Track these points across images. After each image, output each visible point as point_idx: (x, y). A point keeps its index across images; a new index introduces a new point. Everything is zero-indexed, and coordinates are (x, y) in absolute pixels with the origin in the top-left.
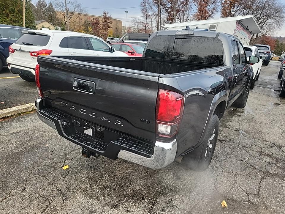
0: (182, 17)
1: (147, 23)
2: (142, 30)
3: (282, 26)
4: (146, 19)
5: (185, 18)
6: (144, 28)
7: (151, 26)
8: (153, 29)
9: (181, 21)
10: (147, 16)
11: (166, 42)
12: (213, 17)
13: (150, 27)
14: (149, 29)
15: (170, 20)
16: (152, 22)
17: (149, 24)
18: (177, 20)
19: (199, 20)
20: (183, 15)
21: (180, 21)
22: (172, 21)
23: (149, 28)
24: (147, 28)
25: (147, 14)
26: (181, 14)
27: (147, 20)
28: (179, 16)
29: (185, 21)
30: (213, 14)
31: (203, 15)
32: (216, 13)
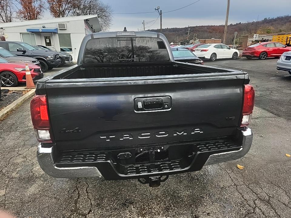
3: (110, 24)
12: (43, 14)
30: (42, 12)
31: (30, 12)
32: (45, 10)
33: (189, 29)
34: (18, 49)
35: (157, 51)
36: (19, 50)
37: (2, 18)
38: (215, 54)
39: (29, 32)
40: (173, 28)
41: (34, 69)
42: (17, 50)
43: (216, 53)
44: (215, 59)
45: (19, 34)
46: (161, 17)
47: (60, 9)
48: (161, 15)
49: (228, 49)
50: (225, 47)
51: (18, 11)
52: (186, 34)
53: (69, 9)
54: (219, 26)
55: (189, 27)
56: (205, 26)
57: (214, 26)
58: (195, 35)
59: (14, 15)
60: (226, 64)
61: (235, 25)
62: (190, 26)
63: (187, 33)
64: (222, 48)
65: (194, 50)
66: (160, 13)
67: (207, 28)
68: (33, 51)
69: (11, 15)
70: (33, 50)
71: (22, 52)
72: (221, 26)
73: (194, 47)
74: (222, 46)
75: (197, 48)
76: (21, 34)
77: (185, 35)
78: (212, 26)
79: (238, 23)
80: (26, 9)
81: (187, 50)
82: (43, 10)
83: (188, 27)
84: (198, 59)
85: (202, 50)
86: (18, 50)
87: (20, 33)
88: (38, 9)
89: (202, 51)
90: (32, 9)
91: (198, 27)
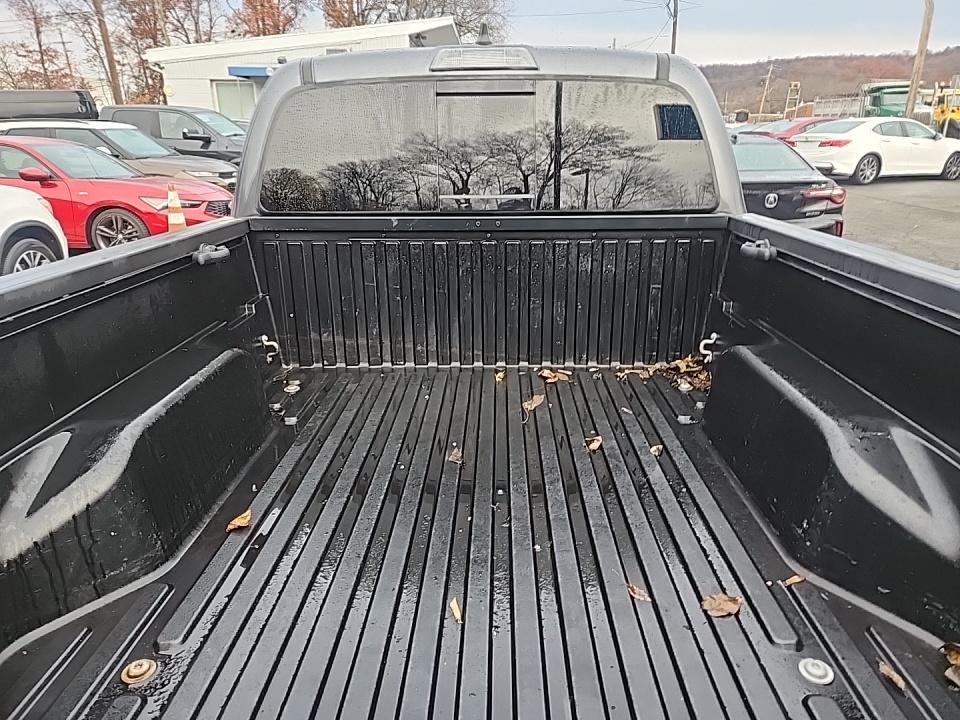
0: (189, 25)
1: (43, 48)
2: (27, 76)
4: (38, 33)
5: (204, 26)
6: (37, 69)
7: (65, 58)
8: (81, 69)
9: (191, 41)
10: (39, 22)
11: (382, 118)
12: (302, 25)
13: (61, 62)
14: (63, 72)
15: (144, 34)
16: (67, 46)
17: (56, 52)
18: (172, 34)
19: (258, 35)
20: (190, 17)
21: (185, 39)
22: (154, 38)
23: (62, 66)
24: (51, 67)
25: (34, 13)
26: (181, 14)
27: (42, 35)
28: (176, 22)
29: (204, 38)
30: (299, 17)
31: (266, 18)
32: (306, 12)
33: (771, 68)
34: (186, 131)
35: (649, 148)
36: (189, 135)
37: (187, 37)
38: (875, 159)
39: (235, 78)
40: (714, 66)
41: (210, 202)
42: (184, 133)
43: (882, 155)
44: (871, 178)
45: (209, 82)
46: (675, 24)
47: (351, 8)
48: (676, 16)
49: (928, 138)
50: (918, 130)
51: (231, 14)
52: (759, 85)
53: (379, 8)
54: (881, 56)
55: (769, 62)
56: (829, 58)
57: (863, 56)
58: (796, 86)
59: (222, 25)
60: (921, 197)
61: (938, 54)
62: (773, 59)
63: (764, 81)
64: (906, 134)
65: (791, 139)
66: (672, 11)
67: (837, 65)
68: (235, 138)
69: (212, 28)
70: (235, 135)
71: (201, 143)
72: (887, 57)
73: (792, 131)
74: (908, 127)
75: (804, 134)
76: (214, 83)
77: (755, 89)
78: (852, 58)
79: (952, 46)
80: (255, 8)
81: (775, 144)
82: (301, 12)
83: (766, 60)
84: (825, 183)
85: (824, 140)
86: (185, 137)
87: (212, 81)
88: (288, 8)
89: (823, 144)
90: (271, 7)
91: (803, 62)
